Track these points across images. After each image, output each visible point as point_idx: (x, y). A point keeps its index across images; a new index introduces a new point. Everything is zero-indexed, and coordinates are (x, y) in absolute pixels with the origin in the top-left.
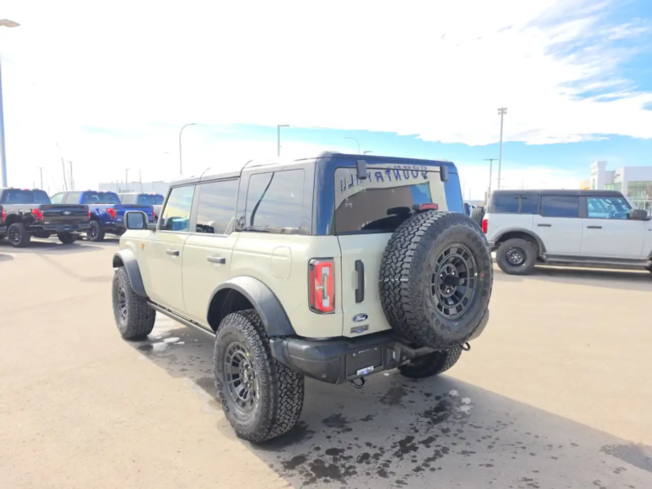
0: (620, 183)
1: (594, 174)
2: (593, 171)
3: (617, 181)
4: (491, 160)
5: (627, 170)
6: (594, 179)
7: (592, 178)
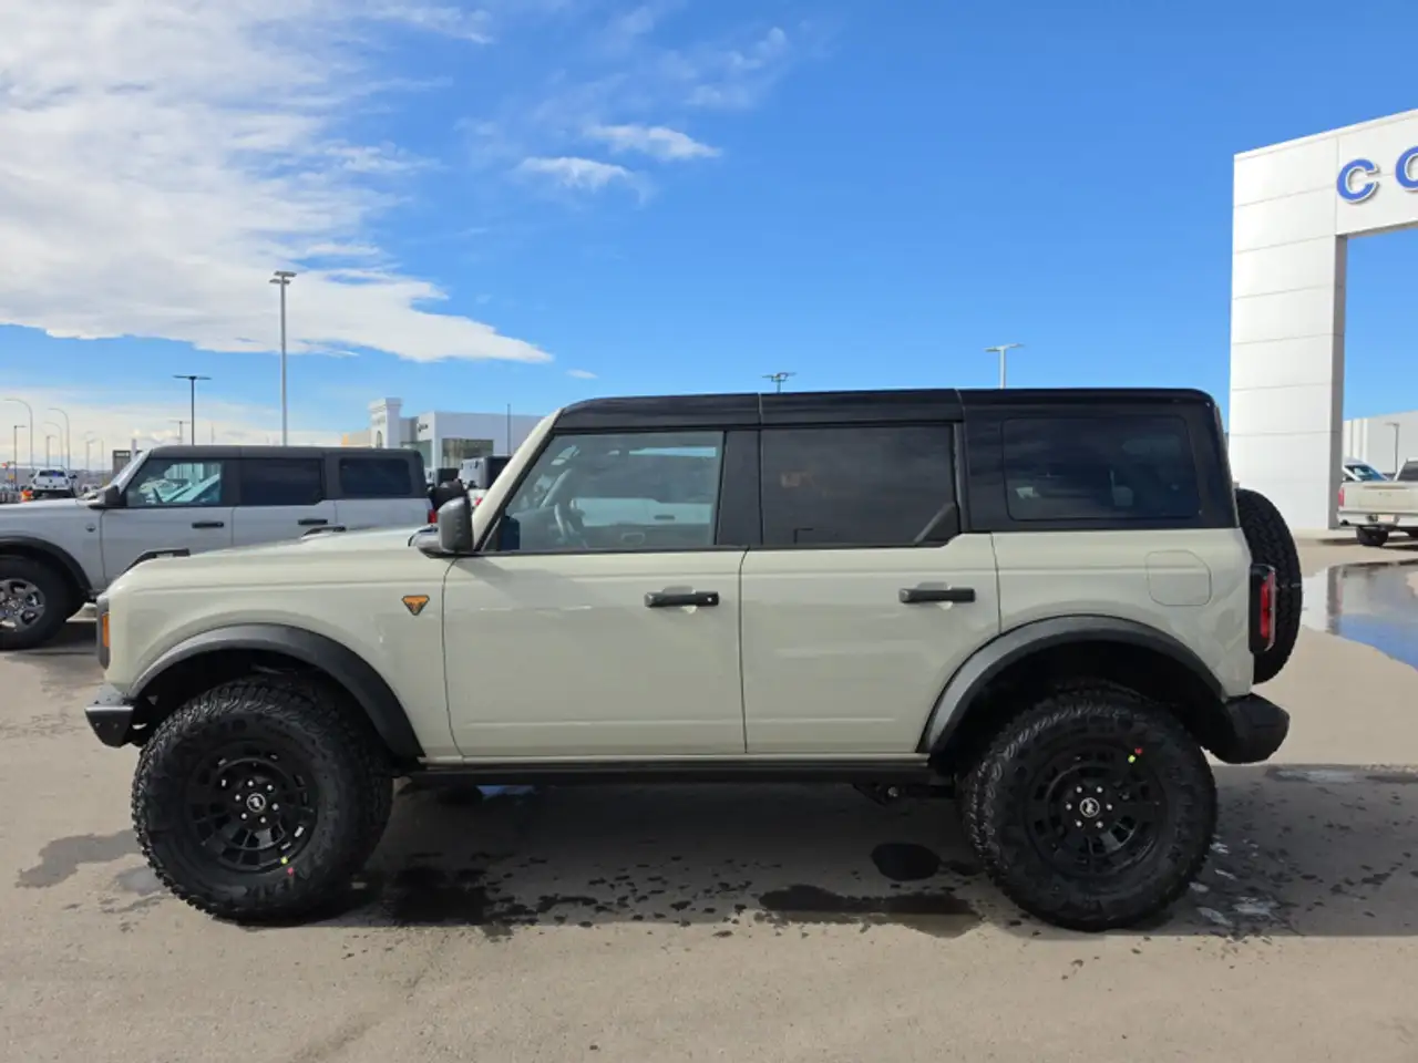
0: (428, 442)
1: (379, 422)
2: (375, 417)
3: (422, 437)
4: (193, 378)
5: (440, 417)
6: (379, 432)
7: (375, 430)
